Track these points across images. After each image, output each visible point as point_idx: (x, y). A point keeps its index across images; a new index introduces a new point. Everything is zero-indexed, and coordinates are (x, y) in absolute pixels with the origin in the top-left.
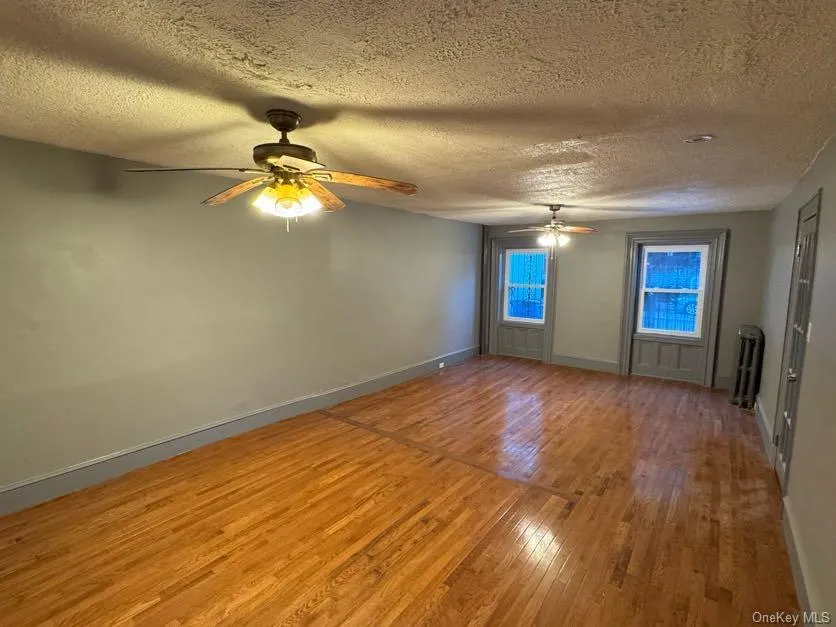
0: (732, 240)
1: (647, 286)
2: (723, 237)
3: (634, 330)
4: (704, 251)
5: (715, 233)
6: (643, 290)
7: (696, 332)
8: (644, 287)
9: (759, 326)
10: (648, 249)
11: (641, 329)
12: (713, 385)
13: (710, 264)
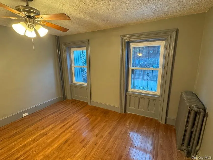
0: (179, 36)
1: (133, 66)
2: (174, 34)
3: (127, 90)
4: (162, 44)
5: (169, 32)
6: (131, 68)
7: (157, 92)
8: (131, 66)
9: (194, 91)
10: (133, 45)
11: (130, 89)
12: (166, 123)
13: (165, 52)
